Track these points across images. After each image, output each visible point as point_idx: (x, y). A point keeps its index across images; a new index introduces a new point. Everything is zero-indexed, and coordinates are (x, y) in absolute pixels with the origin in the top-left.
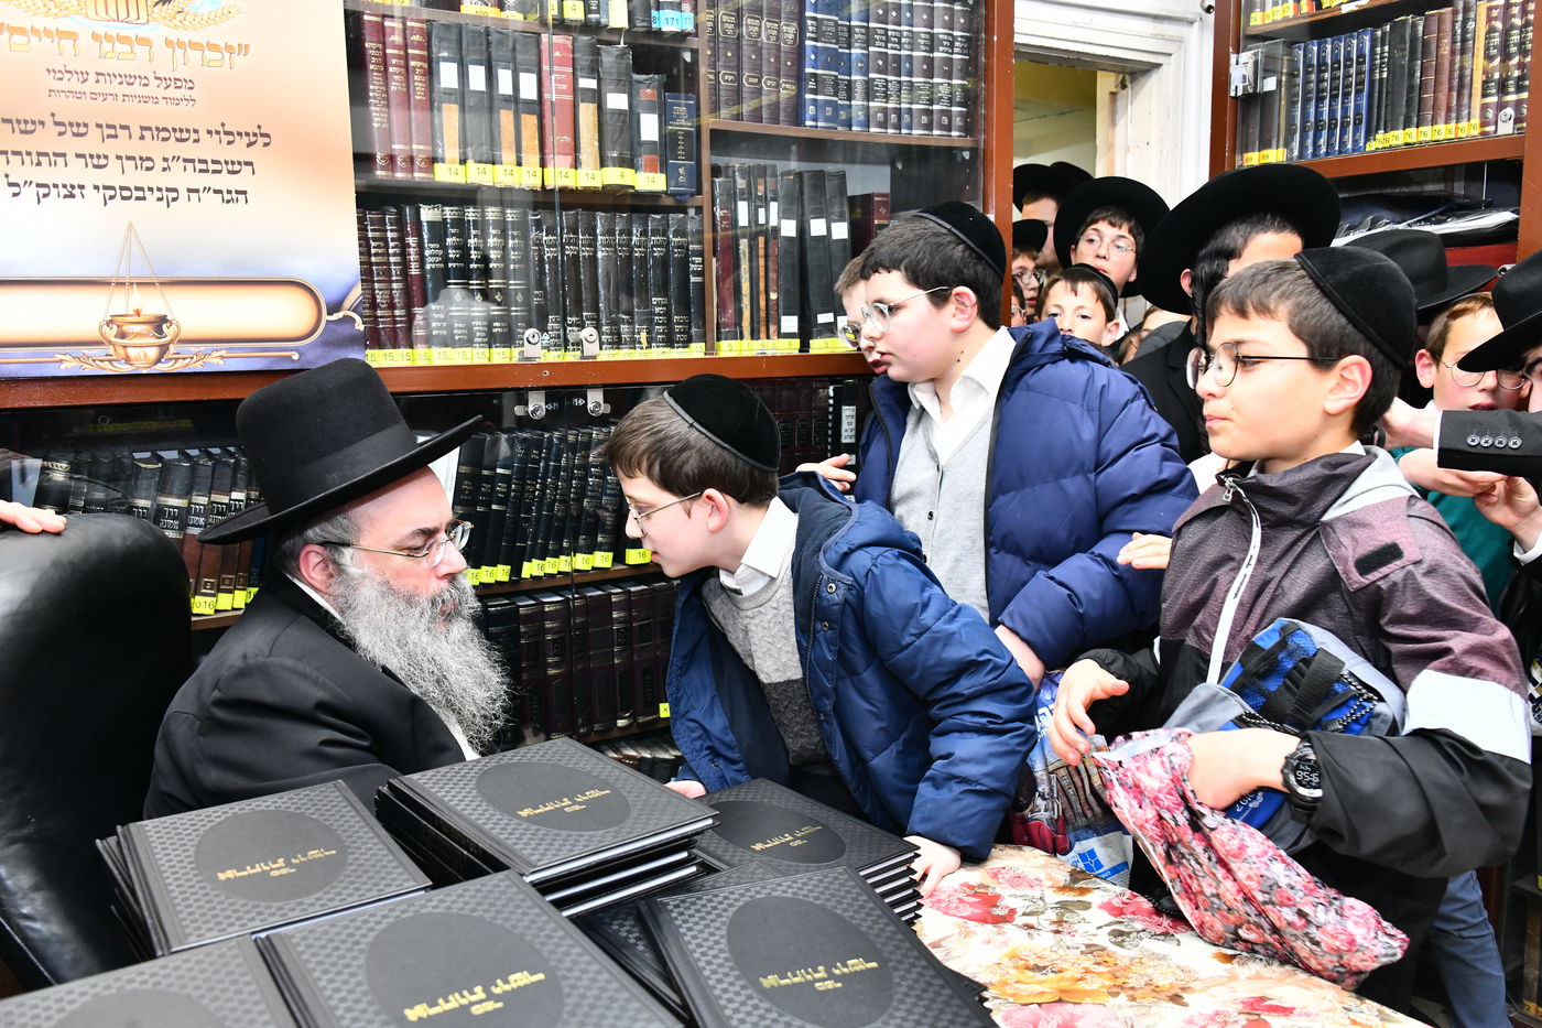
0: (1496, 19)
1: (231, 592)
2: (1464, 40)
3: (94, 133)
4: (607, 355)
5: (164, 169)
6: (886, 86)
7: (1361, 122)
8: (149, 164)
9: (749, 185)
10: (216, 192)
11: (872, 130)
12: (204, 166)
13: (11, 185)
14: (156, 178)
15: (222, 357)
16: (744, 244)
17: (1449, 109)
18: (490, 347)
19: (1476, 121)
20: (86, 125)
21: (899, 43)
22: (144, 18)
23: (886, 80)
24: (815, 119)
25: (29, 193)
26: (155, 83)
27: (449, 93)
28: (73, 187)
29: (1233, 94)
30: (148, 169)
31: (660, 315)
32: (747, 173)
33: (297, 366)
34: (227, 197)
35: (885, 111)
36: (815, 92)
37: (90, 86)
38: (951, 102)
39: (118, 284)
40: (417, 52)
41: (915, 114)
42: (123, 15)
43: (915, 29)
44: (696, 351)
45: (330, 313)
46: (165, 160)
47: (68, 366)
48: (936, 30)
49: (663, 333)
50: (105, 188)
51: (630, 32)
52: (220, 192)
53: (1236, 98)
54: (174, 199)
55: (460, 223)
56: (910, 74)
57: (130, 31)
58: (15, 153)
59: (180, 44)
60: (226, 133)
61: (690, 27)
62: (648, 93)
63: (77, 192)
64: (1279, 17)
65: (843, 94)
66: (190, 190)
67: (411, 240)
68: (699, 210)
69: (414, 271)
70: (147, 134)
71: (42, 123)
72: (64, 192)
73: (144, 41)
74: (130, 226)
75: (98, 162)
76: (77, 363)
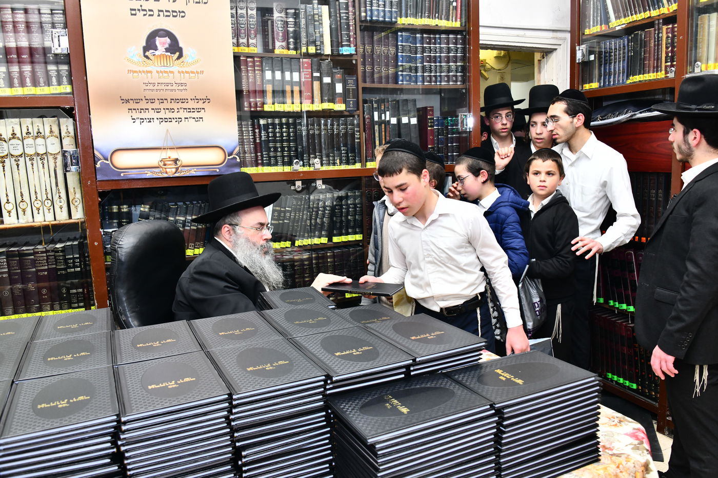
0: (669, 33)
1: (198, 248)
2: (658, 41)
3: (157, 101)
4: (325, 168)
5: (178, 112)
6: (431, 68)
7: (624, 73)
8: (173, 110)
9: (378, 105)
10: (193, 118)
11: (425, 84)
12: (189, 110)
13: (133, 119)
14: (175, 115)
15: (195, 171)
16: (376, 127)
17: (654, 68)
18: (283, 166)
19: (663, 72)
20: (154, 99)
21: (436, 51)
22: (171, 65)
23: (431, 65)
24: (402, 81)
25: (138, 121)
26: (174, 85)
27: (269, 81)
28: (151, 119)
29: (577, 62)
30: (173, 112)
31: (344, 153)
32: (377, 102)
34: (197, 120)
35: (430, 76)
36: (402, 71)
37: (156, 87)
38: (457, 72)
39: (164, 149)
40: (258, 68)
41: (442, 77)
42: (165, 64)
43: (442, 46)
44: (358, 166)
45: (229, 156)
46: (178, 109)
47: (149, 174)
48: (450, 46)
49: (345, 160)
50: (160, 119)
51: (332, 55)
52: (195, 118)
53: (579, 63)
54: (181, 121)
55: (273, 124)
56: (440, 62)
57: (167, 69)
58: (134, 109)
59: (183, 72)
60: (196, 99)
61: (353, 52)
62: (338, 76)
63: (152, 120)
64: (595, 31)
65: (413, 71)
66: (185, 118)
67: (257, 131)
68: (359, 116)
69: (258, 141)
70: (172, 101)
71: (142, 100)
72: (148, 120)
73: (172, 72)
74: (167, 130)
75: (158, 111)
76: (151, 174)
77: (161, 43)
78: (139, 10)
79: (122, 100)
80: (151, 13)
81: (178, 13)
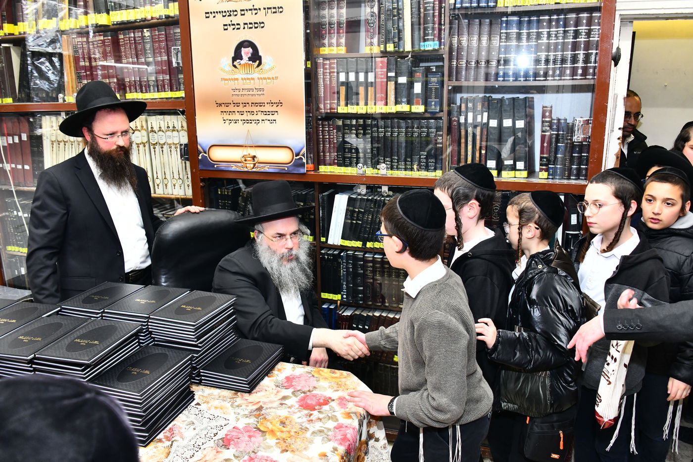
3: (241, 105)
5: (256, 115)
6: (548, 58)
8: (253, 113)
9: (474, 105)
10: (268, 120)
12: (265, 113)
13: (224, 120)
14: (255, 117)
15: (267, 168)
16: (470, 130)
20: (239, 103)
21: (557, 36)
22: (253, 73)
23: (549, 55)
24: (503, 77)
25: (227, 122)
26: (255, 90)
27: (343, 83)
30: (253, 115)
31: (423, 159)
32: (474, 101)
33: (286, 172)
34: (271, 122)
35: (547, 69)
36: (504, 65)
37: (241, 93)
39: (245, 146)
40: (333, 70)
42: (246, 72)
43: (566, 29)
44: (438, 174)
45: (296, 156)
46: (257, 112)
47: (234, 168)
48: (580, 28)
49: (424, 166)
50: (243, 120)
51: (413, 51)
54: (259, 123)
55: (349, 126)
57: (250, 76)
58: (225, 112)
59: (261, 78)
60: (271, 103)
61: (437, 47)
62: (418, 75)
63: (237, 121)
66: (262, 120)
70: (253, 105)
71: (230, 104)
73: (253, 79)
74: (248, 131)
75: (242, 113)
76: (236, 167)
77: (245, 53)
78: (229, 25)
79: (217, 104)
80: (238, 27)
81: (259, 24)
